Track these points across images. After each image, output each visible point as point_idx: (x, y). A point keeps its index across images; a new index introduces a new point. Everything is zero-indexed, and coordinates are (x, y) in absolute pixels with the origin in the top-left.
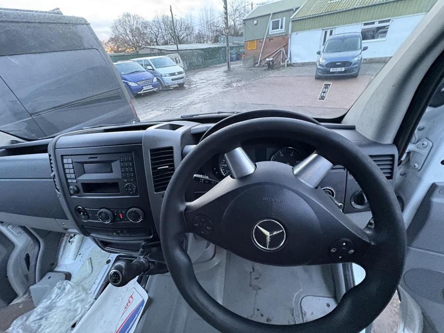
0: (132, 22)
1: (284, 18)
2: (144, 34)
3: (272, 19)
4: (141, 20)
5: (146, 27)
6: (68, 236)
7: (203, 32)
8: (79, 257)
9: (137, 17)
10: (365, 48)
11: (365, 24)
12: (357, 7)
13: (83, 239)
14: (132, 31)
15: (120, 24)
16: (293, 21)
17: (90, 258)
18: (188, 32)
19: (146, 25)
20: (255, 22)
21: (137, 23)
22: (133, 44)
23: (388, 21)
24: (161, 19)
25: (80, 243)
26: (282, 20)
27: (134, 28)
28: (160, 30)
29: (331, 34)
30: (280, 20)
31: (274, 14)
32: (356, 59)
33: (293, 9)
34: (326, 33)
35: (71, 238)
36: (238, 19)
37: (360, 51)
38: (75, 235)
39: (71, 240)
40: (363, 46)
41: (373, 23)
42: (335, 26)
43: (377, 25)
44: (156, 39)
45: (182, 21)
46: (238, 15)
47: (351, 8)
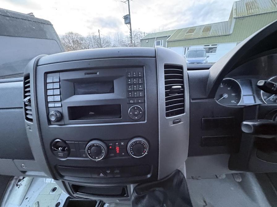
0: (74, 37)
1: (163, 40)
2: (81, 43)
3: (156, 40)
4: (80, 36)
5: (82, 40)
6: (16, 179)
7: (116, 45)
8: (26, 201)
9: (77, 35)
10: (208, 57)
11: (205, 46)
12: (200, 37)
13: (32, 181)
14: (73, 41)
15: (66, 37)
16: (168, 42)
17: (38, 202)
18: (107, 45)
19: (82, 39)
20: (147, 41)
21: (77, 37)
22: (73, 48)
23: (216, 45)
24: (92, 37)
25: (29, 186)
26: (162, 41)
27: (75, 40)
28: (91, 42)
29: (188, 49)
30: (161, 41)
31: (157, 38)
32: (204, 61)
33: (167, 37)
34: (185, 49)
35: (20, 180)
36: (136, 40)
37: (206, 58)
38: (24, 178)
39: (19, 183)
40: (207, 55)
41: (209, 45)
42: (190, 45)
43: (210, 46)
44: (88, 47)
45: (105, 39)
46: (136, 38)
47: (197, 38)
